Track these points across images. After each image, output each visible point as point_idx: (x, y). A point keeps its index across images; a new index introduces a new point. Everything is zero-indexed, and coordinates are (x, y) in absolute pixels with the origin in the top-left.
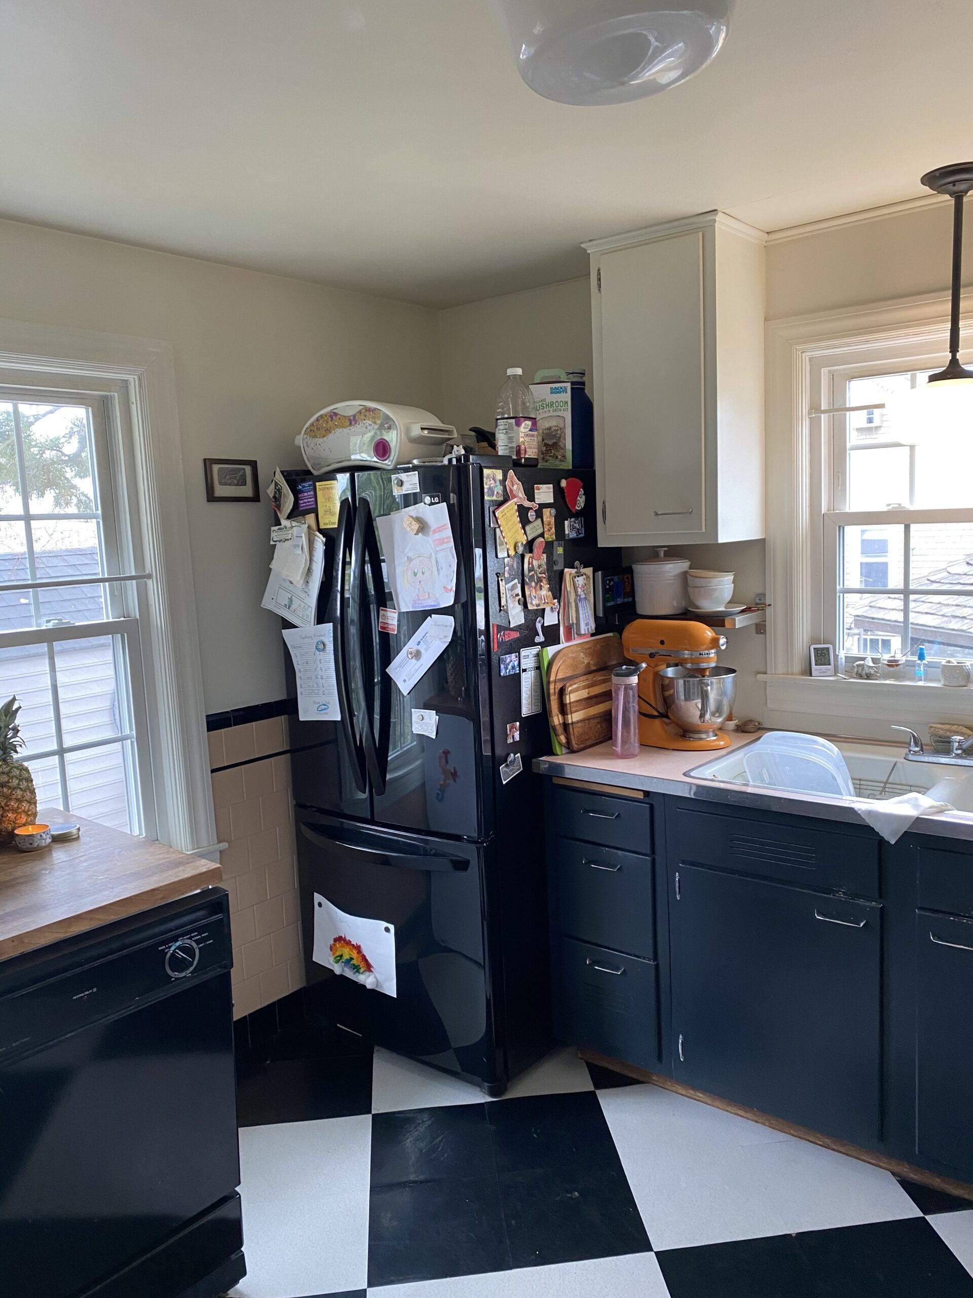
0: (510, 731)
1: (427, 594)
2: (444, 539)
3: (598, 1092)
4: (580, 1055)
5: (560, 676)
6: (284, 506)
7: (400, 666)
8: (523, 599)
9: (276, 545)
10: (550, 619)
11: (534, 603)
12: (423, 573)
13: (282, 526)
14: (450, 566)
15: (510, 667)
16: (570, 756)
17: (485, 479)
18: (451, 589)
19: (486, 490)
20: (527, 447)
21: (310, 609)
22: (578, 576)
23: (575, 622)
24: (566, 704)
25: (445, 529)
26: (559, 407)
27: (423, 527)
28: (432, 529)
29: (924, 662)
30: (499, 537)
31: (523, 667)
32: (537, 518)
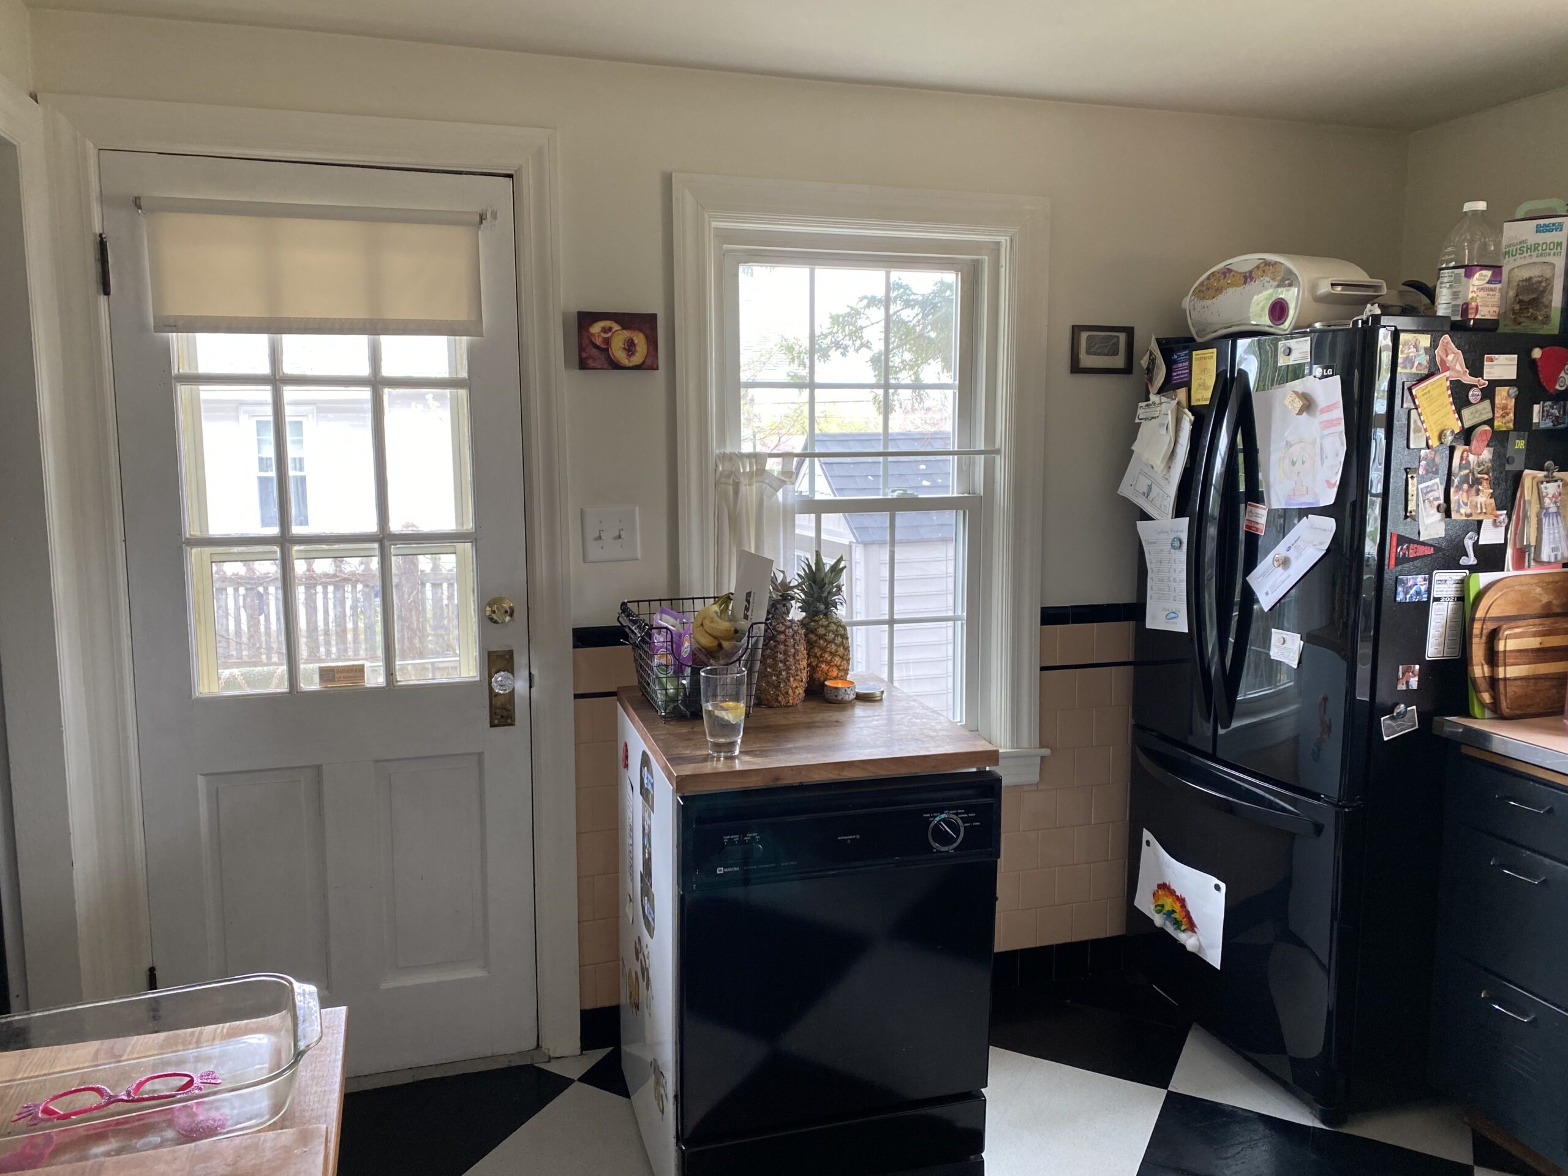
0: (1403, 674)
1: (1305, 488)
2: (1333, 420)
3: (1476, 1169)
4: (1466, 1119)
5: (1494, 613)
6: (1156, 379)
7: (1263, 575)
8: (1445, 505)
9: (1141, 423)
10: (1491, 536)
11: (1463, 511)
12: (1303, 462)
13: (1151, 402)
14: (1337, 454)
15: (1412, 592)
16: (1497, 722)
17: (1401, 347)
18: (1335, 484)
19: (1400, 361)
20: (1479, 304)
21: (1169, 498)
22: (1548, 482)
23: (1533, 543)
24: (1498, 652)
25: (1335, 408)
26: (1548, 251)
27: (1308, 404)
28: (1319, 408)
30: (1415, 421)
31: (1435, 593)
32: (1482, 400)
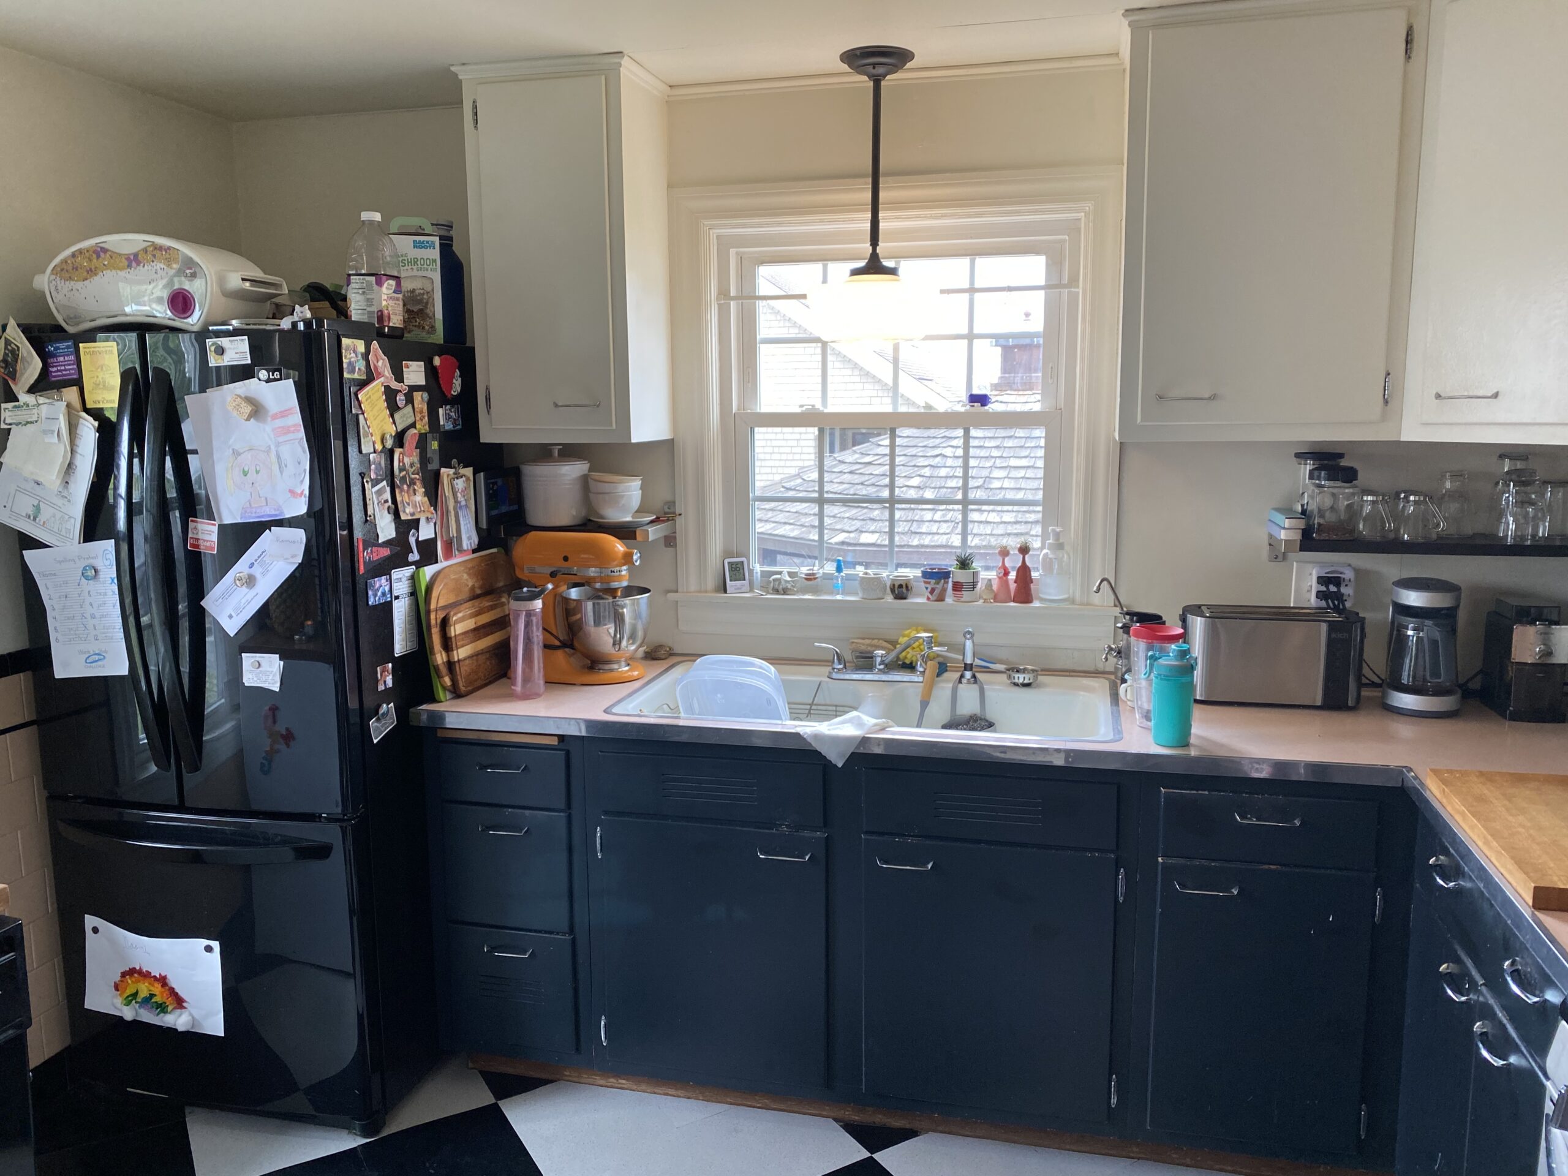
0: (381, 675)
1: (263, 499)
2: (289, 427)
3: (501, 1103)
5: (442, 603)
6: (22, 374)
7: (223, 596)
8: (393, 506)
9: (10, 429)
10: (426, 532)
11: (407, 511)
12: (257, 472)
13: (21, 403)
14: (299, 463)
15: (379, 594)
16: (458, 701)
17: (344, 351)
18: (302, 493)
19: (345, 366)
20: (391, 313)
21: (72, 520)
22: (457, 478)
23: (455, 535)
24: (451, 638)
25: (291, 414)
26: (425, 266)
27: (257, 410)
28: (271, 414)
29: (842, 574)
30: (363, 426)
31: (395, 593)
32: (406, 404)
